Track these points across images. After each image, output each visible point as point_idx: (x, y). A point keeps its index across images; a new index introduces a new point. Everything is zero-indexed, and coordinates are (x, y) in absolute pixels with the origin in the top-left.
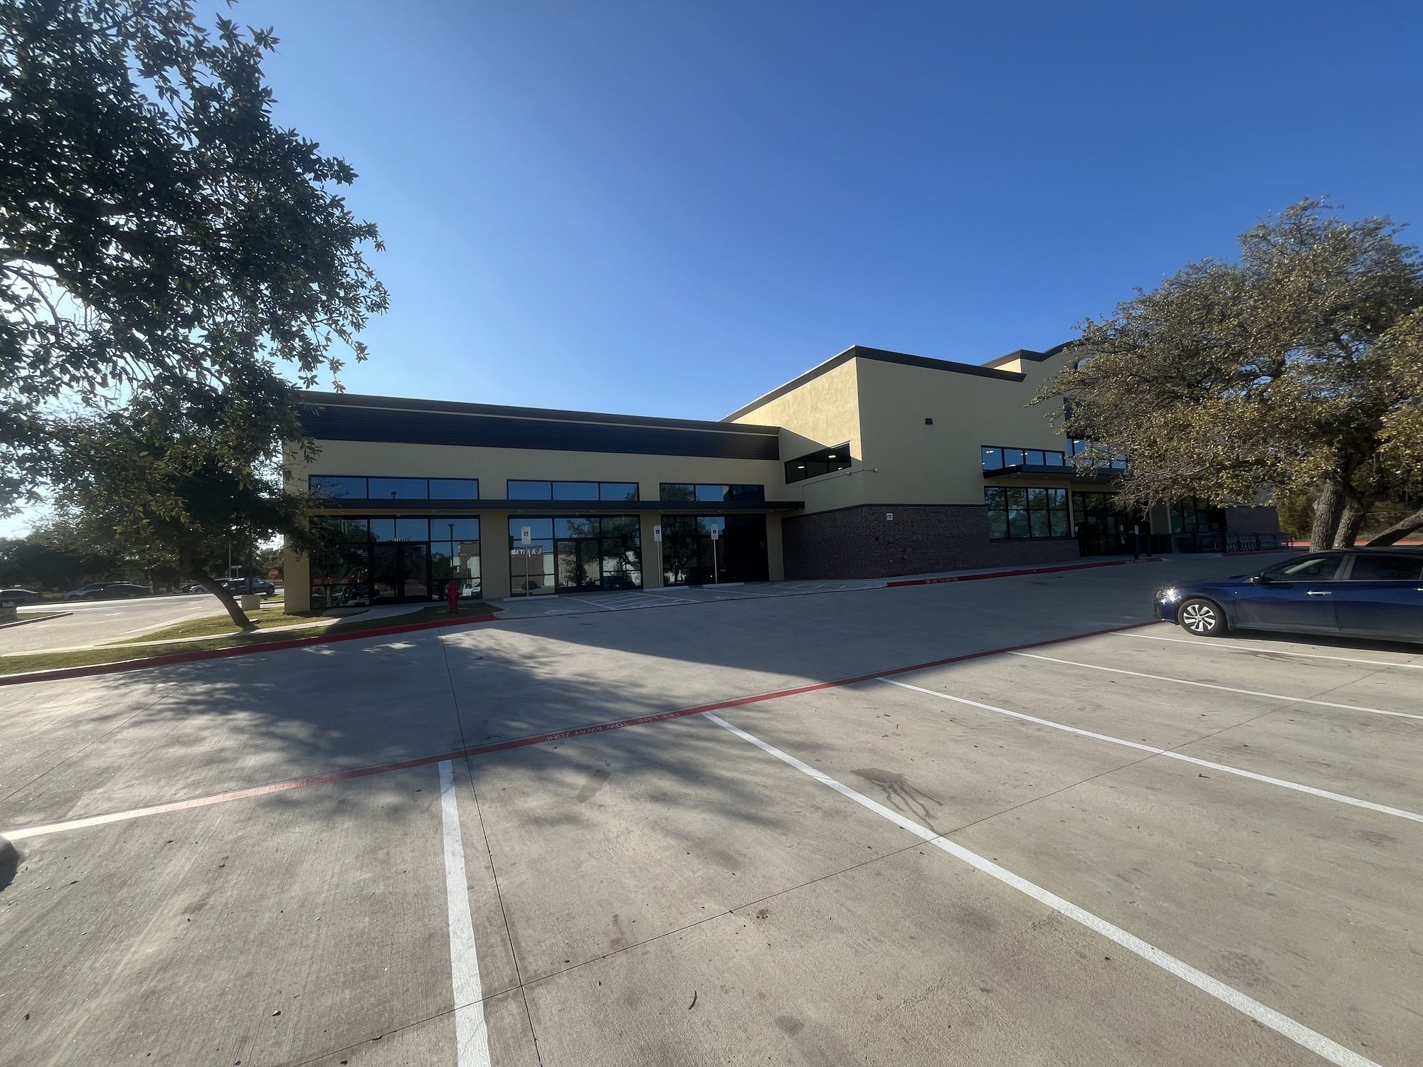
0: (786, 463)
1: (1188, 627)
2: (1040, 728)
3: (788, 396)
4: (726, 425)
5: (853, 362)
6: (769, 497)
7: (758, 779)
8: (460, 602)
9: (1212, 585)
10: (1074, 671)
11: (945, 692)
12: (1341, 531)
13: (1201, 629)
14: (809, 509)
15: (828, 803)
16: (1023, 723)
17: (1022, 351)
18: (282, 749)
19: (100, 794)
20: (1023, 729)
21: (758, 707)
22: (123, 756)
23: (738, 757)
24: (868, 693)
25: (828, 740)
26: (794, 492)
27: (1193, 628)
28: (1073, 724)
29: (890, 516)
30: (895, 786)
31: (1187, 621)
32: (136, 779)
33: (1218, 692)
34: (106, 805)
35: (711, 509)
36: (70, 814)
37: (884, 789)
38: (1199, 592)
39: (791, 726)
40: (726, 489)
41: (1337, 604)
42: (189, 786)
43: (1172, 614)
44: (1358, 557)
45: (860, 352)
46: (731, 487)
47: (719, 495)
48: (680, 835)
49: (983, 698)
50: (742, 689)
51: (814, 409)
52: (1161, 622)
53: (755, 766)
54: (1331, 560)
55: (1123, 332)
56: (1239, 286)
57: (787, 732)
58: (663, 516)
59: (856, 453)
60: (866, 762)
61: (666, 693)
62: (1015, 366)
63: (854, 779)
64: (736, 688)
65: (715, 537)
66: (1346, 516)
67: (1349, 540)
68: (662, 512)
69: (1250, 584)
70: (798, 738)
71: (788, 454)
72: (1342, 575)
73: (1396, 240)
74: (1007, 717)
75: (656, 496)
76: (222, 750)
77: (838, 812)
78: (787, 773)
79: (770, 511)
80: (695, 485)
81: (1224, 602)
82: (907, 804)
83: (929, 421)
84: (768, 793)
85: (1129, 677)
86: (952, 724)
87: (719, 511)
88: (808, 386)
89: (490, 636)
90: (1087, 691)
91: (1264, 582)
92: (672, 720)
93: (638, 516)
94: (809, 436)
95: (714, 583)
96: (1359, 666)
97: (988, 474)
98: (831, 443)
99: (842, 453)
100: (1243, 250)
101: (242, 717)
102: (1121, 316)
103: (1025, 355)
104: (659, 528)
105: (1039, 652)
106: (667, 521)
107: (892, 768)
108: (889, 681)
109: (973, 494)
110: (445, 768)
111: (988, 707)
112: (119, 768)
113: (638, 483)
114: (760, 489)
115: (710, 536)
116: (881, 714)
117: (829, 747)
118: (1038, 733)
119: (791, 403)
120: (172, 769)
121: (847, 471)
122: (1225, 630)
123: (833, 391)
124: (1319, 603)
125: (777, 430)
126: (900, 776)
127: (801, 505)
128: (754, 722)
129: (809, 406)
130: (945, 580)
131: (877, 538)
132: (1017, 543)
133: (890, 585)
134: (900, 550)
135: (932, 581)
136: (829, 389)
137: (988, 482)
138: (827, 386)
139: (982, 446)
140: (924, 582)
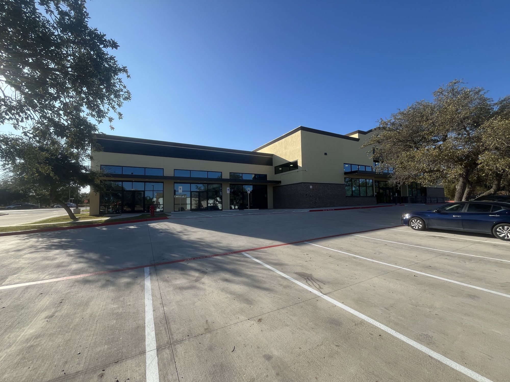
0: (275, 167)
1: (412, 227)
2: (360, 259)
3: (277, 143)
4: (254, 153)
5: (299, 132)
6: (268, 179)
7: (260, 275)
8: (155, 213)
9: (421, 213)
10: (373, 241)
11: (328, 247)
12: (465, 195)
13: (417, 228)
14: (282, 184)
15: (285, 283)
16: (355, 258)
17: (358, 130)
18: (86, 263)
19: (15, 276)
20: (354, 260)
21: (261, 251)
22: (25, 264)
23: (254, 267)
24: (301, 247)
25: (286, 262)
26: (277, 177)
27: (414, 227)
28: (372, 258)
29: (311, 187)
30: (309, 278)
31: (412, 225)
32: (30, 271)
33: (422, 249)
34: (18, 281)
35: (248, 182)
36: (3, 284)
37: (305, 279)
38: (416, 215)
39: (273, 257)
40: (253, 176)
41: (463, 220)
42: (50, 274)
43: (407, 223)
44: (470, 204)
45: (302, 129)
46: (255, 175)
47: (251, 177)
48: (232, 293)
49: (341, 249)
50: (256, 245)
51: (285, 148)
52: (404, 225)
53: (259, 271)
54: (462, 205)
55: (393, 124)
56: (432, 109)
57: (272, 259)
58: (230, 184)
59: (300, 164)
60: (299, 270)
61: (229, 245)
62: (356, 136)
63: (295, 276)
64: (254, 244)
65: (249, 192)
66: (467, 190)
67: (467, 199)
68: (230, 183)
69: (434, 213)
70: (275, 262)
71: (276, 164)
72: (465, 210)
73: (486, 96)
74: (349, 256)
75: (228, 177)
76: (63, 262)
77: (288, 286)
78: (271, 273)
79: (269, 184)
80: (242, 173)
81: (424, 218)
82: (313, 284)
83: (326, 154)
84: (264, 279)
85: (392, 243)
86: (330, 258)
87: (251, 183)
88: (284, 140)
89: (165, 225)
90: (377, 248)
91: (438, 212)
92: (230, 254)
93: (222, 184)
94: (284, 158)
95: (248, 209)
96: (470, 241)
97: (346, 173)
98: (291, 160)
99: (295, 164)
100: (435, 98)
101: (71, 251)
102: (393, 118)
103: (360, 132)
104: (229, 188)
105: (361, 235)
106: (232, 186)
107: (308, 272)
108: (308, 243)
109: (340, 180)
110: (147, 269)
111: (343, 252)
112: (23, 268)
113: (222, 172)
114: (266, 176)
115: (247, 192)
116: (305, 254)
117: (287, 265)
118: (360, 261)
119: (277, 146)
120: (44, 269)
121: (296, 170)
122: (425, 228)
123: (292, 142)
124: (456, 220)
125: (272, 155)
126: (311, 274)
127: (280, 182)
128: (260, 256)
129: (284, 147)
130: (330, 210)
131: (306, 195)
132: (355, 198)
133: (310, 211)
134: (314, 199)
135: (325, 210)
136: (291, 141)
137: (346, 176)
138: (290, 140)
139: (344, 163)
140: (322, 210)
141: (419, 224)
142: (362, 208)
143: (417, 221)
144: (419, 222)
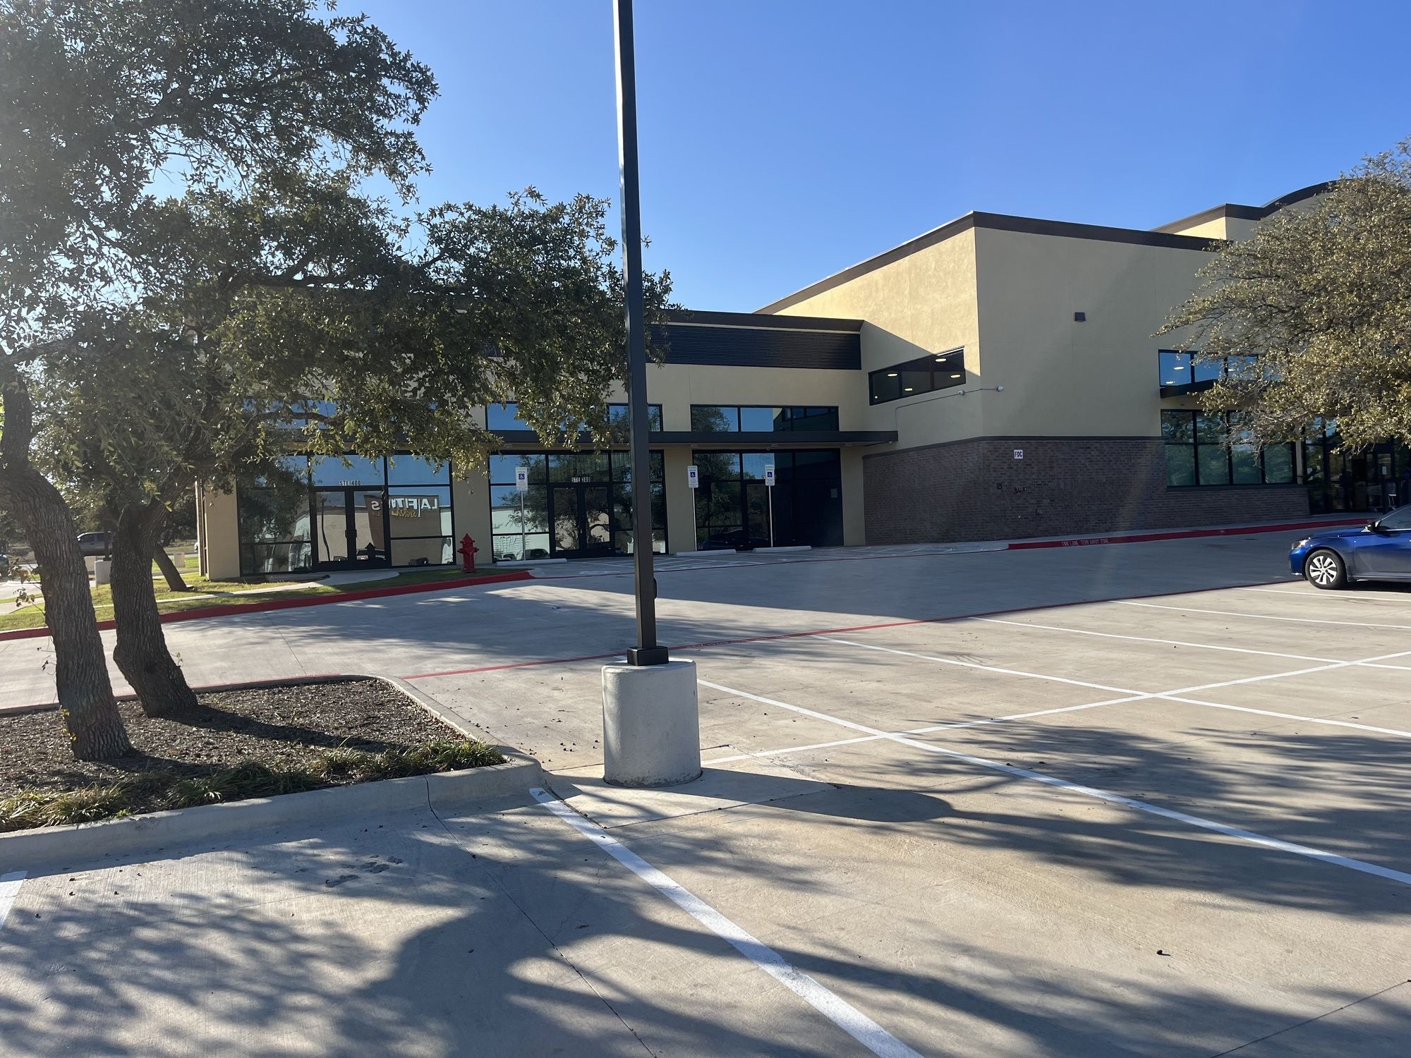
0: (871, 374)
3: (877, 274)
5: (970, 235)
6: (844, 425)
14: (903, 443)
17: (1228, 205)
26: (882, 418)
29: (1018, 454)
35: (762, 443)
45: (981, 220)
46: (783, 409)
51: (914, 297)
58: (694, 452)
59: (972, 364)
62: (1216, 229)
65: (769, 482)
68: (695, 446)
71: (873, 360)
75: (685, 424)
79: (847, 444)
80: (738, 407)
83: (1080, 317)
88: (905, 262)
93: (662, 452)
94: (906, 336)
95: (770, 546)
97: (1165, 392)
98: (938, 346)
99: (955, 360)
103: (1233, 212)
104: (695, 469)
106: (704, 460)
109: (1145, 421)
113: (660, 406)
114: (832, 412)
115: (763, 481)
119: (880, 286)
121: (959, 388)
123: (941, 274)
125: (858, 324)
127: (893, 436)
129: (907, 292)
130: (1090, 542)
131: (999, 486)
132: (1209, 493)
133: (1012, 547)
134: (1032, 501)
135: (1070, 543)
136: (935, 269)
137: (1169, 404)
138: (933, 266)
139: (1160, 351)
140: (1059, 544)
141: (1329, 571)
142: (1228, 532)
143: (1324, 560)
144: (1331, 563)
